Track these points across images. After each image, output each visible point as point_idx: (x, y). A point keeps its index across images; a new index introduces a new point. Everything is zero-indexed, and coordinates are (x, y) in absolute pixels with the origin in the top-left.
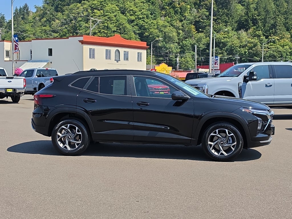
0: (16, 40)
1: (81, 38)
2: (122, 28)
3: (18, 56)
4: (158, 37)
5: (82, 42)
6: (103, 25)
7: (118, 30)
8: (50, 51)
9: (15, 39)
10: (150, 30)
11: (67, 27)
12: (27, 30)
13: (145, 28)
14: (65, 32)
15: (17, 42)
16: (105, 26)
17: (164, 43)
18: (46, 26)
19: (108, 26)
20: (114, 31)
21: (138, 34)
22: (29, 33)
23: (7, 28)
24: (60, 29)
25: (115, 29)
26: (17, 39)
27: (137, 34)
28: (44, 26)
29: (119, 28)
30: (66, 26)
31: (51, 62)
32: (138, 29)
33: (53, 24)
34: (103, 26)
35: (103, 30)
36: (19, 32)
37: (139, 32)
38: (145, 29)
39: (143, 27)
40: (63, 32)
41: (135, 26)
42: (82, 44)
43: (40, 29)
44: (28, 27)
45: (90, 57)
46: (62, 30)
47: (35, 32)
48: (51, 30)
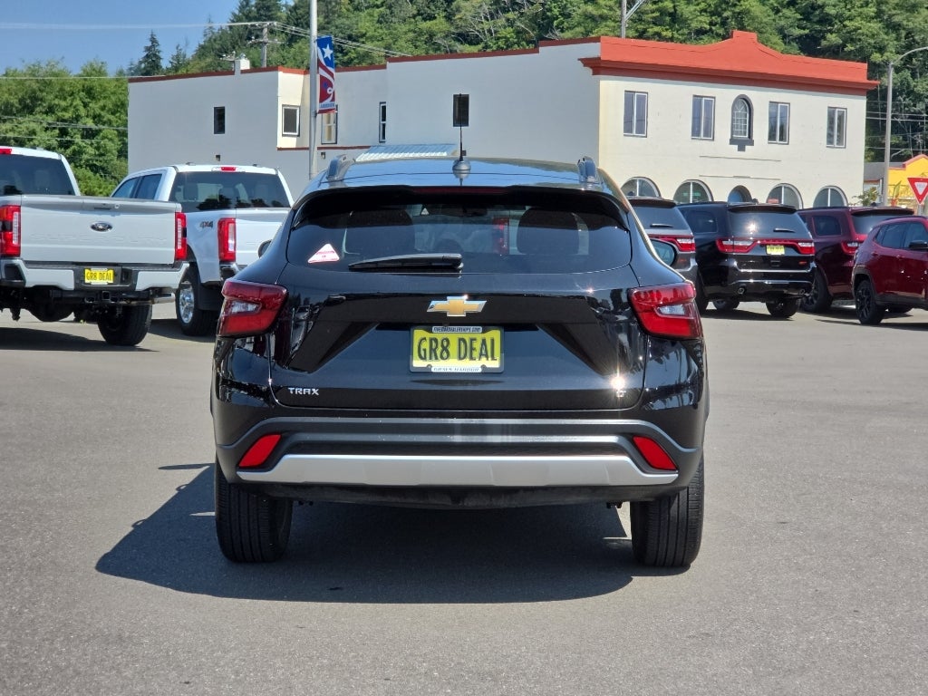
0: (326, 60)
1: (592, 50)
2: (733, 17)
3: (330, 127)
4: (881, 50)
5: (598, 67)
6: (655, 7)
7: (715, 25)
8: (462, 103)
9: (323, 53)
10: (847, 23)
11: (514, 20)
12: (363, 35)
13: (828, 14)
14: (507, 40)
15: (330, 68)
16: (663, 12)
17: (907, 73)
18: (435, 18)
19: (676, 10)
20: (700, 32)
21: (800, 39)
24: (486, 27)
25: (704, 21)
26: (328, 52)
27: (794, 40)
28: (425, 19)
29: (719, 19)
30: (511, 15)
32: (800, 19)
33: (458, 10)
34: (657, 10)
35: (657, 29)
37: (802, 32)
38: (826, 20)
39: (817, 12)
40: (498, 39)
41: (785, 11)
42: (595, 73)
43: (410, 31)
44: (367, 24)
45: (628, 129)
46: (496, 32)
47: (391, 41)
48: (454, 34)
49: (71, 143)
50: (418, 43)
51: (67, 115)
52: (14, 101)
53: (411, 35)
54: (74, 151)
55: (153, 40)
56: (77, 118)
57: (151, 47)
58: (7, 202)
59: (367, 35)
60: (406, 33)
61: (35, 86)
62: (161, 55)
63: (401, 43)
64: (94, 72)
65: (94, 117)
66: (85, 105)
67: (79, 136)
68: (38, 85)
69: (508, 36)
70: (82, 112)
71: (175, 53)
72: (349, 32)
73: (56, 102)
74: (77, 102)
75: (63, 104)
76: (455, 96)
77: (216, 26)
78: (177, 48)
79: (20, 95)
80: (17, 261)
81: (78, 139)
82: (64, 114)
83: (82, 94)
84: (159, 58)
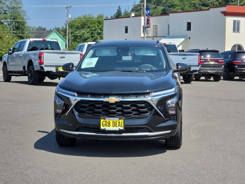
0: (148, 14)
1: (224, 9)
5: (226, 14)
8: (189, 24)
9: (147, 12)
12: (176, 5)
15: (149, 16)
22: (177, 8)
23: (156, 4)
31: (189, 38)
36: (167, 8)
42: (225, 15)
43: (189, 3)
44: (177, 2)
45: (234, 31)
46: (213, 3)
47: (183, 6)
48: (201, 4)
49: (94, 36)
50: (191, 7)
51: (93, 29)
52: (79, 25)
53: (189, 5)
54: (95, 38)
55: (119, 8)
56: (96, 29)
57: (119, 10)
58: (41, 52)
59: (177, 5)
60: (188, 4)
61: (85, 21)
62: (121, 12)
63: (186, 6)
64: (100, 17)
65: (100, 29)
66: (98, 26)
67: (96, 34)
68: (86, 21)
69: (217, 4)
70: (97, 28)
71: (125, 11)
72: (172, 4)
73: (90, 25)
74: (96, 25)
75: (92, 26)
76: (187, 23)
77: (136, 4)
78: (125, 10)
79: (81, 24)
80: (42, 65)
81: (96, 35)
82: (93, 28)
83: (97, 23)
84: (121, 13)
